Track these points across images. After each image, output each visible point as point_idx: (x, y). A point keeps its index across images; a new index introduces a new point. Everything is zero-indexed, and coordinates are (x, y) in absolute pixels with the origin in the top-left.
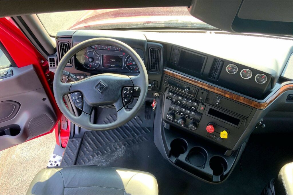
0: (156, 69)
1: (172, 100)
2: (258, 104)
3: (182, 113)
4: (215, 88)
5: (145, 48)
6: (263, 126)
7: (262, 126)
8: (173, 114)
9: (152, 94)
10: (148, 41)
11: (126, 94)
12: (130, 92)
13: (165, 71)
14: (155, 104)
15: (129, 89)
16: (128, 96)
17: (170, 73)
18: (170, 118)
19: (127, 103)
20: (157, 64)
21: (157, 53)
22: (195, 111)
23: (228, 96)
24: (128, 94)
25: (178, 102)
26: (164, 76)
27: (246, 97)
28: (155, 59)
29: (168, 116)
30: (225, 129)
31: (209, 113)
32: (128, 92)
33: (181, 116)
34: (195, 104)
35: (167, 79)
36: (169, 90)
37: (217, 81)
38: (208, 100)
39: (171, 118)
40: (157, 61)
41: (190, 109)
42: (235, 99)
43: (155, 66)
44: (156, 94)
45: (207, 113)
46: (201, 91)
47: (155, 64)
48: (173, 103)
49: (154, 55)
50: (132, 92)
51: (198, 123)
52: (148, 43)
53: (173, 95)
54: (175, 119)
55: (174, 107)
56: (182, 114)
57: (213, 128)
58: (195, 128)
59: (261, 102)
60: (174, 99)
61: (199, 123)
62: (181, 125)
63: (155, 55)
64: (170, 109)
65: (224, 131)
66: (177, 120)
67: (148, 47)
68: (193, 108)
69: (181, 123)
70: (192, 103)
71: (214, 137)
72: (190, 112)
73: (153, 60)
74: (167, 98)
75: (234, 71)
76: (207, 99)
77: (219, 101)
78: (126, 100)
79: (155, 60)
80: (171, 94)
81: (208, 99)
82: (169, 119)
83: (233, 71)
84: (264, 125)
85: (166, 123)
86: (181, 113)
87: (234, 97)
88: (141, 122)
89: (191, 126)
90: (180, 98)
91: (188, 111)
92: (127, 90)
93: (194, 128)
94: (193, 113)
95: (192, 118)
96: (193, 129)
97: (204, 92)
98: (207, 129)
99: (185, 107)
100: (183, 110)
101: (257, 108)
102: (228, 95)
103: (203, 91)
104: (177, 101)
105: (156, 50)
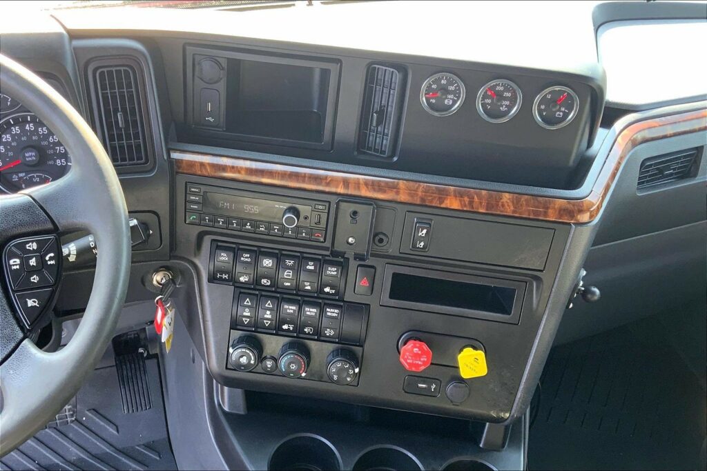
0: (139, 158)
1: (233, 280)
2: (570, 207)
3: (288, 323)
4: (398, 184)
5: (69, 68)
6: (594, 293)
7: (589, 296)
8: (252, 341)
9: (143, 282)
10: (74, 35)
11: (27, 270)
12: (41, 260)
13: (179, 162)
14: (166, 321)
15: (35, 246)
16: (35, 279)
17: (202, 164)
18: (244, 360)
19: (37, 316)
20: (136, 136)
21: (129, 86)
22: (337, 300)
23: (454, 204)
24: (33, 271)
25: (264, 281)
26: (181, 181)
27: (519, 191)
28: (124, 111)
29: (235, 353)
30: (468, 341)
31: (393, 295)
32: (33, 262)
33: (287, 340)
34: (332, 271)
35: (194, 194)
36: (213, 240)
37: (395, 159)
38: (381, 241)
39: (249, 359)
40: (135, 122)
41: (318, 299)
42: (481, 211)
43: (130, 147)
44: (158, 278)
45: (385, 298)
46: (347, 208)
47: (128, 138)
48: (242, 292)
49: (114, 97)
50: (51, 259)
51: (358, 350)
52: (76, 43)
53: (236, 258)
54: (265, 358)
55: (248, 307)
56: (288, 330)
57: (425, 347)
58: (357, 370)
59: (578, 196)
60: (243, 274)
61: (362, 346)
62: (297, 373)
63: (122, 97)
64: (235, 324)
65: (465, 350)
66: (275, 360)
67: (82, 64)
68: (328, 293)
69: (293, 367)
70: (319, 272)
71: (433, 387)
72: (322, 312)
73: (117, 122)
74: (213, 279)
75: (451, 102)
76: (377, 236)
77: (425, 231)
78: (30, 303)
79: (126, 121)
80: (224, 257)
81: (381, 236)
82: (239, 367)
83: (446, 102)
84: (597, 291)
85: (226, 389)
86: (285, 327)
87: (476, 199)
88: (113, 431)
89: (335, 367)
90: (268, 262)
91: (311, 311)
92: (25, 255)
93: (351, 372)
94: (332, 312)
95: (332, 333)
96: (349, 375)
97: (360, 208)
98: (406, 360)
99: (298, 296)
100: (291, 309)
101: (569, 224)
102: (454, 200)
103: (352, 207)
104: (257, 281)
105: (118, 72)
